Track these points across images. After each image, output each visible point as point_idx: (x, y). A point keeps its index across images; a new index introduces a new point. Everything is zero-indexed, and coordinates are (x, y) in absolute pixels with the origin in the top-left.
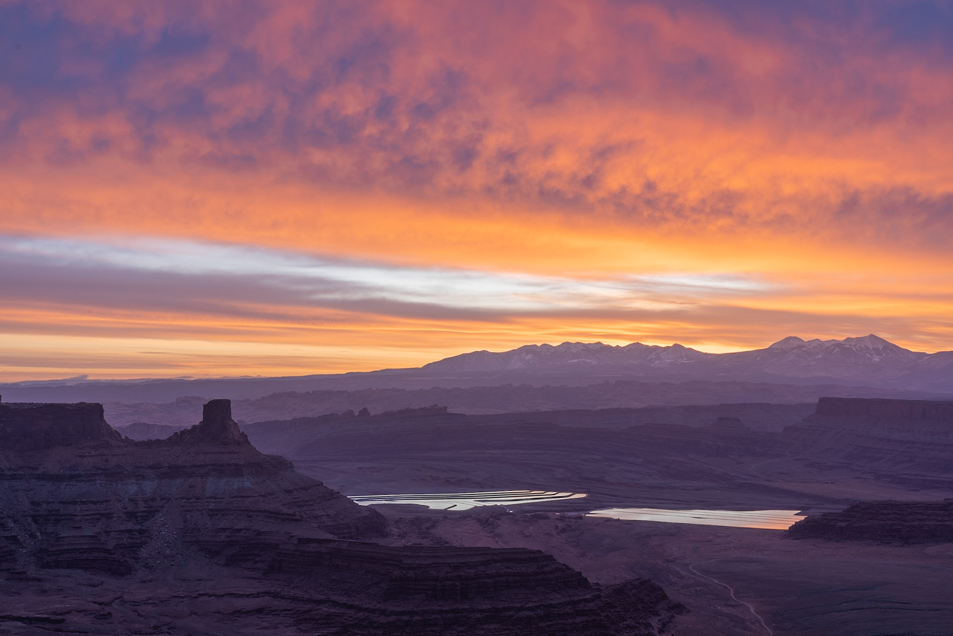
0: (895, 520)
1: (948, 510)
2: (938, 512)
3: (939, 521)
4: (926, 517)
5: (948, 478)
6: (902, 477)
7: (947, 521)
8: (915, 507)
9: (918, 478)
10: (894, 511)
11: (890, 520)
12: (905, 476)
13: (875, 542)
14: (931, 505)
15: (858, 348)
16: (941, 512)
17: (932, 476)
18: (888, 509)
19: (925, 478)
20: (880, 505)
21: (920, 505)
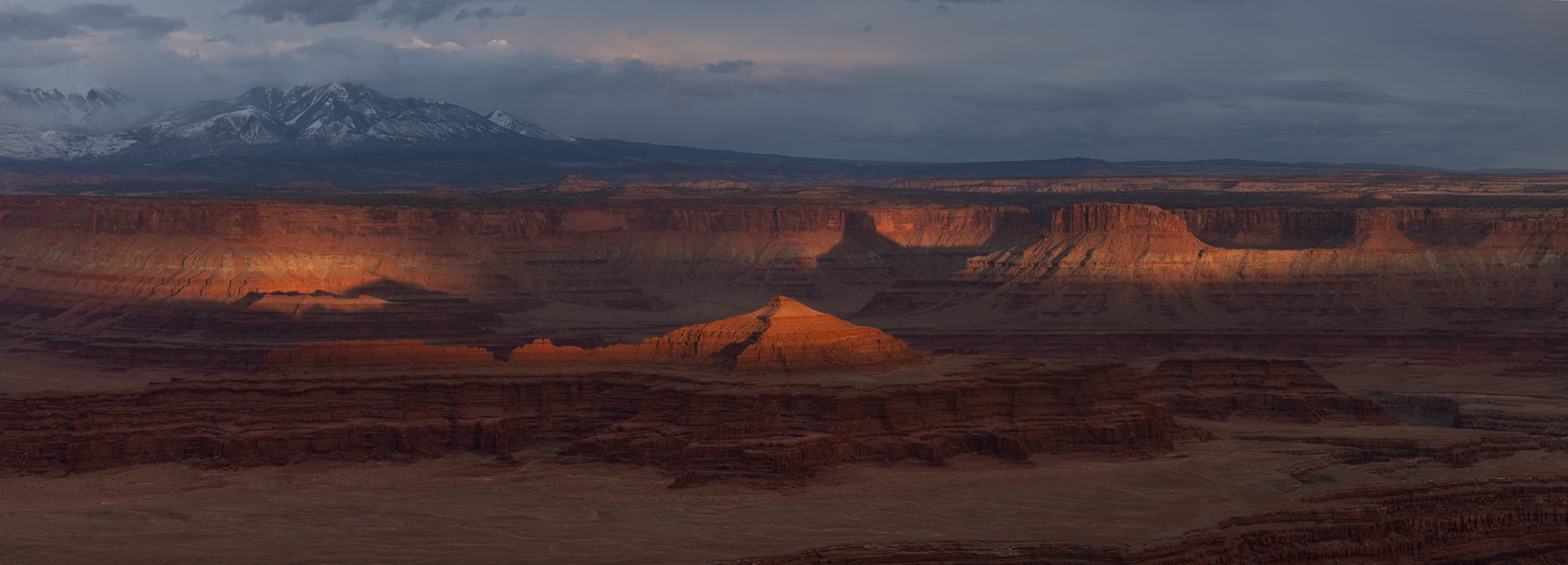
0: (55, 429)
1: (151, 405)
2: (132, 409)
3: (136, 425)
4: (110, 419)
5: (176, 344)
6: (94, 344)
7: (149, 424)
8: (92, 402)
9: (125, 345)
10: (54, 412)
11: (46, 428)
12: (99, 344)
13: (16, 472)
14: (120, 396)
15: (42, 97)
16: (138, 408)
17: (149, 341)
18: (43, 409)
19: (136, 345)
20: (29, 402)
21: (102, 397)
